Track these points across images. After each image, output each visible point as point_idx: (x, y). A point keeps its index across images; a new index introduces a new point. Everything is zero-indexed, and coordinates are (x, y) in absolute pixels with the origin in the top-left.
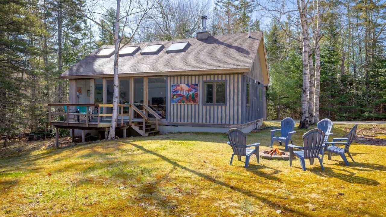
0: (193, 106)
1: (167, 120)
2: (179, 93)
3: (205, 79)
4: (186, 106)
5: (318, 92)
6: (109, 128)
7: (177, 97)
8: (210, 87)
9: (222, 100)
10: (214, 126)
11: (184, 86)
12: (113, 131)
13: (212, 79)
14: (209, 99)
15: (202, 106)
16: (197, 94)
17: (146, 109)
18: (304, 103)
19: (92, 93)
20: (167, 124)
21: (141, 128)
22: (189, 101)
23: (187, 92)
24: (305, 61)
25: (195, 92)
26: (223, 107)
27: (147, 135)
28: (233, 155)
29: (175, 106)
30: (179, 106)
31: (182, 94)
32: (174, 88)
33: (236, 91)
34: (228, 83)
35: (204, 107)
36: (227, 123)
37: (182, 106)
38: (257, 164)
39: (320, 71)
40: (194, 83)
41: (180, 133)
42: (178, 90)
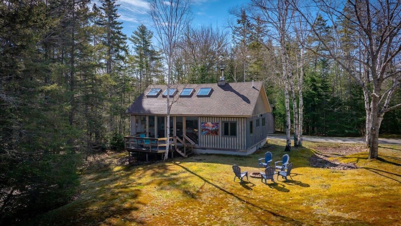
0: (216, 137)
1: (198, 145)
2: (206, 128)
3: (223, 120)
4: (211, 137)
5: (301, 123)
6: (164, 153)
7: (205, 130)
8: (226, 125)
9: (234, 133)
10: (229, 150)
11: (210, 124)
12: (166, 155)
13: (228, 120)
14: (226, 133)
15: (222, 137)
16: (218, 129)
17: (184, 138)
18: (288, 135)
19: (147, 125)
20: (198, 147)
21: (183, 152)
22: (213, 133)
23: (212, 128)
24: (287, 108)
25: (217, 128)
26: (235, 138)
27: (187, 156)
28: (235, 177)
29: (204, 136)
30: (206, 136)
31: (208, 128)
32: (203, 124)
33: (243, 128)
34: (238, 123)
35: (223, 138)
36: (238, 148)
37: (209, 136)
38: (247, 181)
39: (302, 108)
40: (216, 122)
41: (208, 155)
42: (206, 126)
